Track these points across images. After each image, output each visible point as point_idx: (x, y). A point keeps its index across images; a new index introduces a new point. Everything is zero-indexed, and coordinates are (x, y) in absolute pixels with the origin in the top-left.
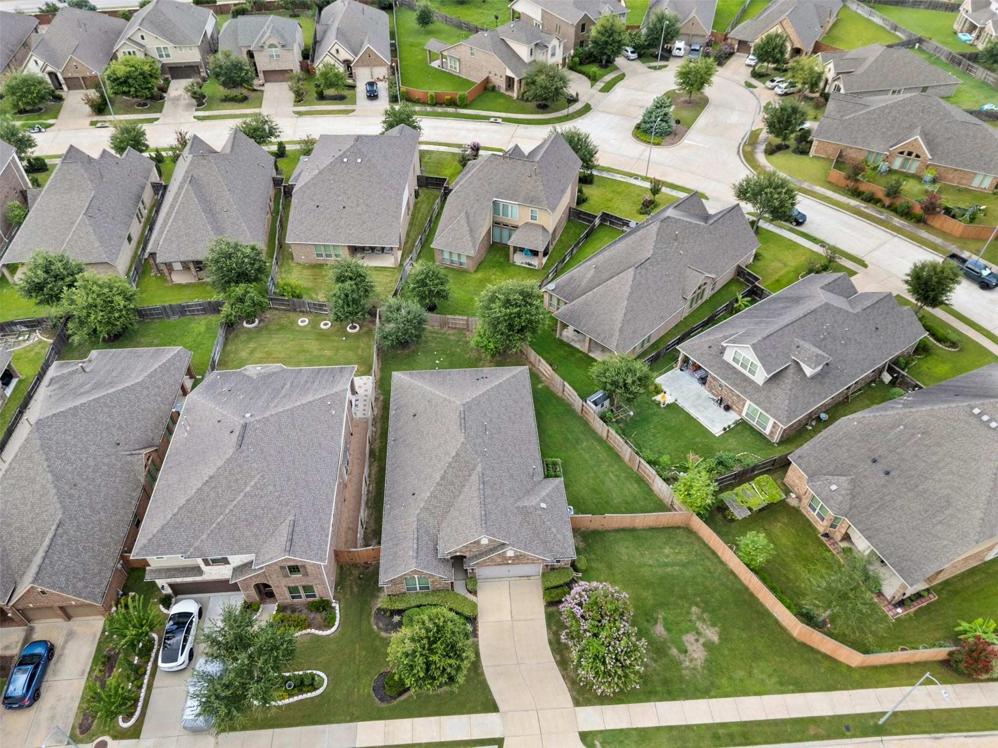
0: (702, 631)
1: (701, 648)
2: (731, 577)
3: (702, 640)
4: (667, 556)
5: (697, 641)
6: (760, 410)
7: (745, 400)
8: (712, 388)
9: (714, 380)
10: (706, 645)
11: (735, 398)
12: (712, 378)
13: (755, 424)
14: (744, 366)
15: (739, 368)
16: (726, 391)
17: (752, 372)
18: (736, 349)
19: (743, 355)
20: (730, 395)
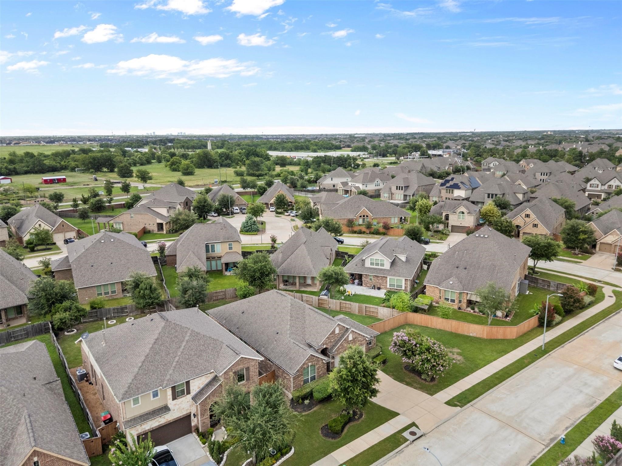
0: (452, 350)
1: (458, 356)
2: (442, 331)
3: (455, 354)
5: (453, 354)
6: (396, 278)
7: (387, 277)
8: (367, 284)
9: (366, 278)
10: (458, 354)
11: (380, 281)
12: (365, 278)
13: (396, 288)
14: (377, 264)
15: (375, 267)
16: (375, 280)
17: (382, 265)
18: (370, 258)
19: (375, 258)
20: (377, 281)
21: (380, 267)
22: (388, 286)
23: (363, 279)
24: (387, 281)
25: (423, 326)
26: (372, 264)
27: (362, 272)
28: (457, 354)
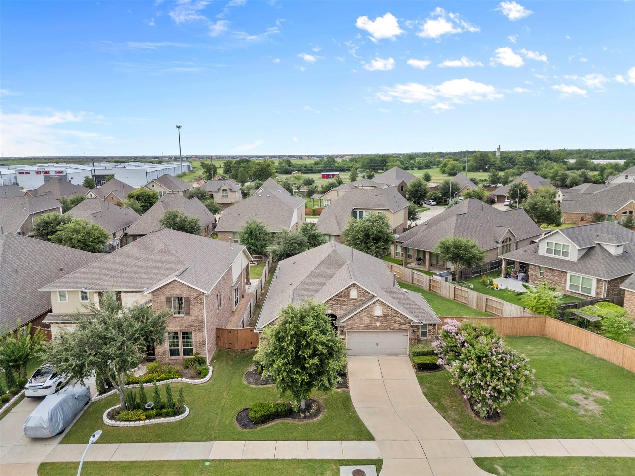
0: (590, 392)
1: (594, 403)
2: (602, 362)
4: (531, 351)
5: (587, 399)
6: (582, 276)
7: (566, 272)
8: (535, 280)
9: (535, 271)
10: (598, 401)
11: (556, 278)
12: (533, 270)
13: (580, 292)
14: (557, 252)
15: (553, 256)
16: (547, 275)
17: (565, 254)
18: (547, 241)
19: (554, 242)
20: (552, 277)
21: (561, 257)
22: (568, 288)
23: (531, 272)
24: (566, 279)
25: (571, 347)
26: (549, 251)
27: (529, 260)
28: (595, 401)
